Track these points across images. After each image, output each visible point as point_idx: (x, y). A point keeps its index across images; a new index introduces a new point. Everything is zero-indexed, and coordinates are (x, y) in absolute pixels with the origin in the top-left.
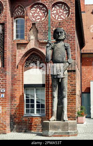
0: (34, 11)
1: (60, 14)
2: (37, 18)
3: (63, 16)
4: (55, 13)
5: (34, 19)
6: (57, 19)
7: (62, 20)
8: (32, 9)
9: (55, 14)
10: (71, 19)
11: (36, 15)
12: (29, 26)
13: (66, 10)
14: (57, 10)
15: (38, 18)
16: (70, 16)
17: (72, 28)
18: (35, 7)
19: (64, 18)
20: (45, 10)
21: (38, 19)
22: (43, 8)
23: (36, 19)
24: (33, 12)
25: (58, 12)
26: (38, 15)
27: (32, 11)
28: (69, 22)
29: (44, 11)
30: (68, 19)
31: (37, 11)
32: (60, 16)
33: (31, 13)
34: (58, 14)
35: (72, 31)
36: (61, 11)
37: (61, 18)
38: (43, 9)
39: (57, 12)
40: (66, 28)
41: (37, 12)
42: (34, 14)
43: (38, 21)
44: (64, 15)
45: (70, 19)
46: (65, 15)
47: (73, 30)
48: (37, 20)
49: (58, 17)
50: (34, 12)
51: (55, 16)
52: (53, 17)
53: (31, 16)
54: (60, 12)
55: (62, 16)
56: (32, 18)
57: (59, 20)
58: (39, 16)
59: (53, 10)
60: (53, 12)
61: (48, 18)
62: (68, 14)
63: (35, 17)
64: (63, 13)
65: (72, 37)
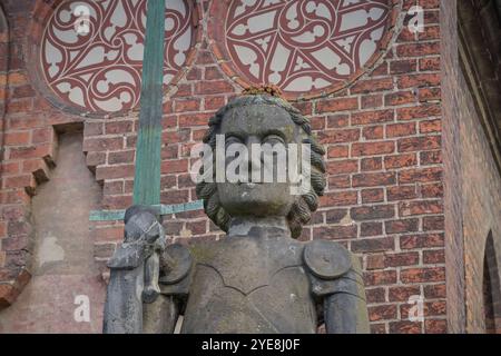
1: (308, 38)
2: (103, 87)
3: (338, 51)
4: (262, 35)
5: (77, 96)
6: (284, 82)
7: (320, 83)
8: (64, 17)
9: (264, 43)
10: (409, 67)
11: (96, 56)
12: (27, 152)
13: (365, 3)
14: (280, 10)
15: (112, 86)
16: (393, 45)
17: (417, 144)
19: (344, 70)
20: (174, 14)
21: (115, 91)
23: (91, 96)
25: (294, 24)
26: (112, 55)
27: (64, 27)
28: (389, 99)
30: (382, 69)
31: (108, 24)
32: (307, 52)
33: (59, 44)
34: (287, 39)
35: (418, 175)
36: (313, 15)
37: (316, 70)
39: (285, 22)
40: (360, 150)
41: (109, 32)
42: (84, 52)
43: (113, 105)
44: (346, 44)
45: (395, 66)
46: (356, 46)
47: (419, 167)
48: (104, 97)
49: (291, 62)
50: (82, 40)
51: (264, 58)
52: (246, 69)
53: (53, 71)
54: (309, 21)
55: (327, 58)
56: (64, 87)
57: (302, 85)
58: (122, 63)
59: (248, 9)
60: (244, 22)
61: (194, 74)
62: (377, 34)
63: (86, 78)
64: (332, 24)
65: (412, 225)
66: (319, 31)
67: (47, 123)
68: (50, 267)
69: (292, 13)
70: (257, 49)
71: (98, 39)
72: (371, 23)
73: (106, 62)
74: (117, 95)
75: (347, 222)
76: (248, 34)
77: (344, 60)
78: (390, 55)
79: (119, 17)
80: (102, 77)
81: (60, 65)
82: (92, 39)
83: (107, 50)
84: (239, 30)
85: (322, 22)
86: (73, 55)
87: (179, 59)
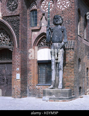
1: (63, 4)
2: (46, 10)
5: (44, 11)
6: (61, 9)
7: (65, 9)
8: (43, 3)
10: (72, 7)
12: (40, 16)
13: (68, 1)
17: (72, 15)
19: (66, 7)
24: (43, 5)
26: (47, 7)
28: (70, 10)
29: (52, 3)
32: (63, 6)
35: (72, 17)
37: (64, 8)
40: (68, 15)
41: (46, 4)
44: (67, 5)
45: (70, 7)
51: (60, 7)
52: (58, 8)
53: (42, 8)
54: (63, 3)
56: (43, 10)
59: (58, 2)
61: (54, 9)
62: (69, 4)
65: (72, 22)
66: (64, 4)
67: (42, 13)
68: (43, 26)
69: (62, 2)
70: (59, 6)
75: (67, 22)
79: (47, 3)
84: (58, 4)
87: (53, 7)
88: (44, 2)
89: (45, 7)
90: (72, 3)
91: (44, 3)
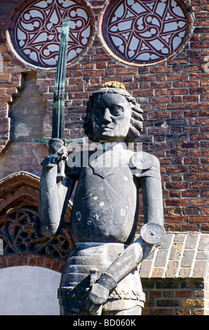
0: (37, 24)
1: (147, 34)
2: (46, 52)
3: (163, 41)
4: (125, 31)
6: (136, 55)
7: (154, 57)
8: (27, 16)
9: (126, 36)
10: (196, 53)
12: (8, 84)
13: (176, 19)
14: (134, 20)
15: (51, 53)
18: (39, 9)
19: (165, 51)
20: (82, 19)
21: (53, 55)
22: (75, 9)
23: (41, 57)
24: (30, 27)
25: (141, 27)
26: (51, 37)
27: (27, 22)
28: (186, 68)
29: (79, 24)
31: (49, 22)
33: (24, 31)
34: (137, 34)
36: (150, 23)
37: (151, 50)
38: (73, 14)
39: (136, 26)
40: (172, 92)
41: (49, 26)
42: (37, 35)
43: (52, 62)
44: (166, 38)
45: (189, 53)
46: (171, 40)
48: (48, 57)
49: (140, 46)
50: (36, 29)
51: (126, 43)
52: (117, 48)
53: (22, 43)
54: (149, 26)
55: (157, 45)
56: (27, 52)
57: (145, 57)
58: (56, 41)
59: (119, 19)
60: (116, 25)
61: (91, 51)
62: (182, 34)
63: (38, 48)
64: (160, 28)
66: (153, 31)
67: (18, 70)
69: (140, 22)
70: (122, 38)
71: (43, 29)
72: (179, 28)
73: (48, 40)
74: (54, 57)
75: (163, 125)
76: (118, 31)
77: (165, 46)
78: (187, 47)
79: (54, 19)
80: (46, 48)
81: (25, 41)
82: (41, 29)
83: (48, 34)
84: (114, 29)
85: (155, 27)
86: (32, 36)
87: (84, 41)
88: (35, 13)
89: (43, 37)
90: (197, 30)
91: (32, 20)
